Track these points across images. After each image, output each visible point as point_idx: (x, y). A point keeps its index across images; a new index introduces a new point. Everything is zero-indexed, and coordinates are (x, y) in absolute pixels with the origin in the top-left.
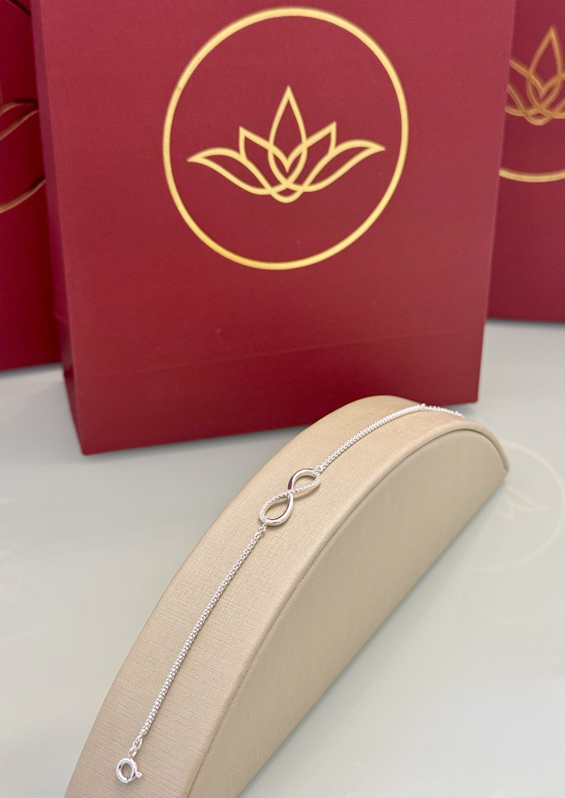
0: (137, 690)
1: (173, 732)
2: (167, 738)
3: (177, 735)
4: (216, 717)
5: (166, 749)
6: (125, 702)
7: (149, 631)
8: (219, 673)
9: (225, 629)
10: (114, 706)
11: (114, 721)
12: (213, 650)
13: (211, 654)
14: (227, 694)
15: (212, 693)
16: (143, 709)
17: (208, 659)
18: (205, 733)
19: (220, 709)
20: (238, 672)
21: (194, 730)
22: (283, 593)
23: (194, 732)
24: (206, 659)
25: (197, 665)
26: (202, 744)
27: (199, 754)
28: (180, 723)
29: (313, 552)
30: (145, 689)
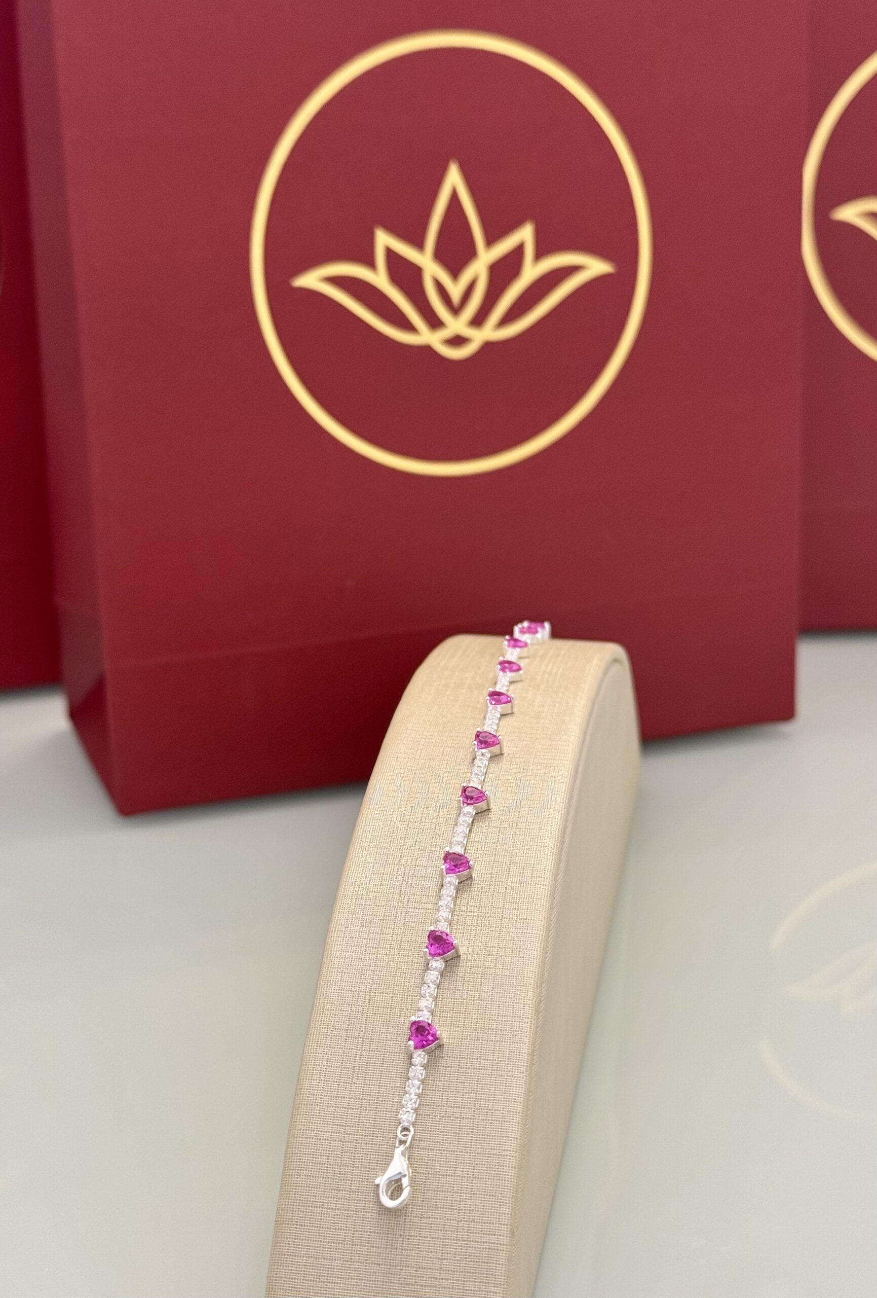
1: (450, 1137)
2: (441, 1150)
3: (460, 1140)
5: (449, 1169)
6: (334, 1117)
20: (531, 1006)
24: (462, 1002)
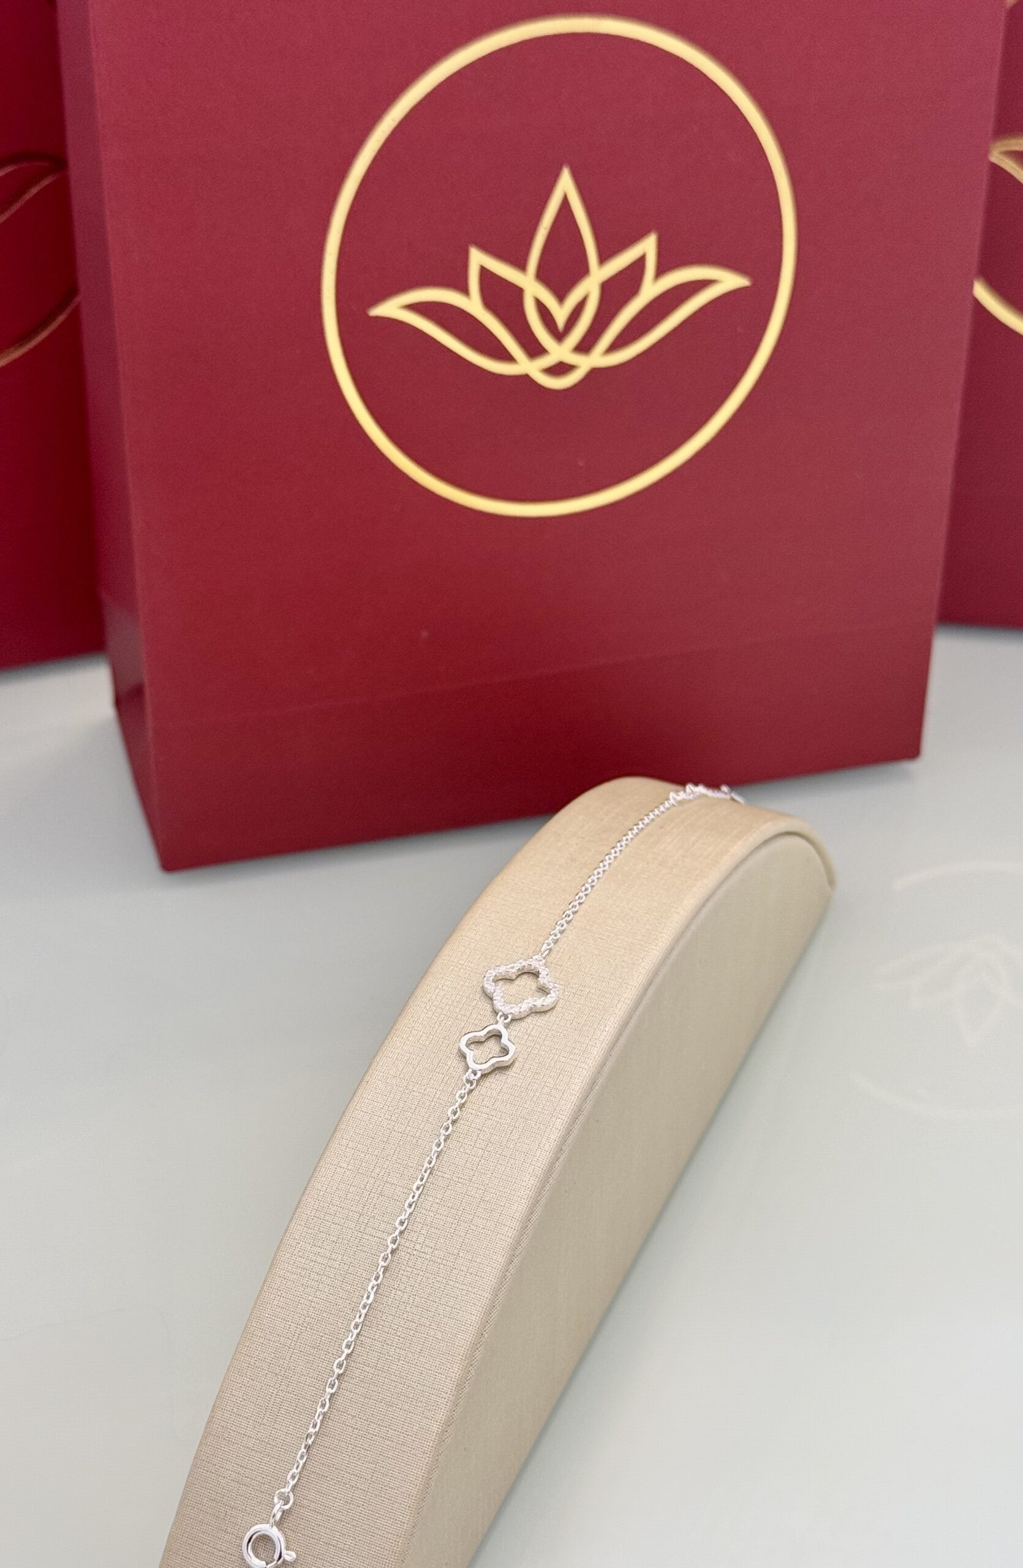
0: (258, 1432)
4: (422, 1470)
7: (267, 1315)
8: (416, 1384)
9: (416, 1297)
10: (217, 1467)
11: (220, 1495)
12: (399, 1340)
13: (395, 1349)
14: (438, 1423)
15: (407, 1424)
16: (275, 1467)
17: (391, 1358)
18: (404, 1502)
19: (427, 1453)
21: (382, 1496)
22: (517, 1218)
23: (383, 1501)
25: (371, 1373)
26: (401, 1522)
27: (399, 1542)
28: (353, 1487)
29: (560, 1130)
30: (275, 1428)
